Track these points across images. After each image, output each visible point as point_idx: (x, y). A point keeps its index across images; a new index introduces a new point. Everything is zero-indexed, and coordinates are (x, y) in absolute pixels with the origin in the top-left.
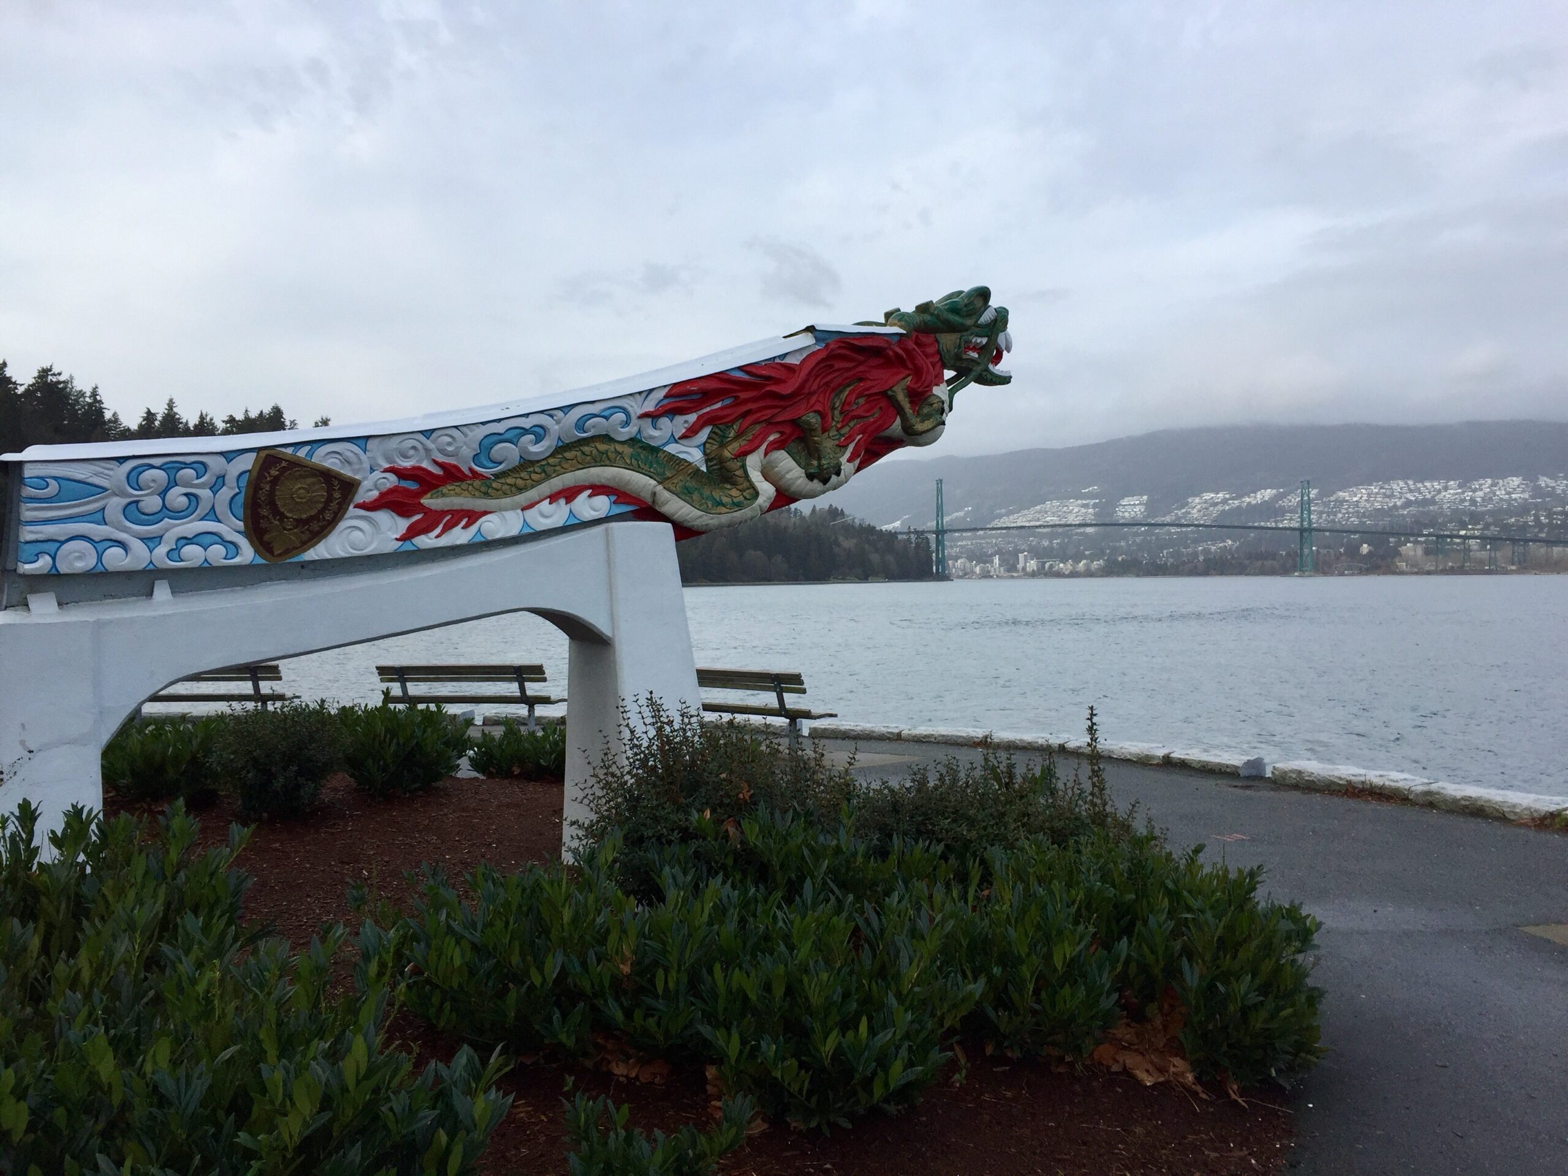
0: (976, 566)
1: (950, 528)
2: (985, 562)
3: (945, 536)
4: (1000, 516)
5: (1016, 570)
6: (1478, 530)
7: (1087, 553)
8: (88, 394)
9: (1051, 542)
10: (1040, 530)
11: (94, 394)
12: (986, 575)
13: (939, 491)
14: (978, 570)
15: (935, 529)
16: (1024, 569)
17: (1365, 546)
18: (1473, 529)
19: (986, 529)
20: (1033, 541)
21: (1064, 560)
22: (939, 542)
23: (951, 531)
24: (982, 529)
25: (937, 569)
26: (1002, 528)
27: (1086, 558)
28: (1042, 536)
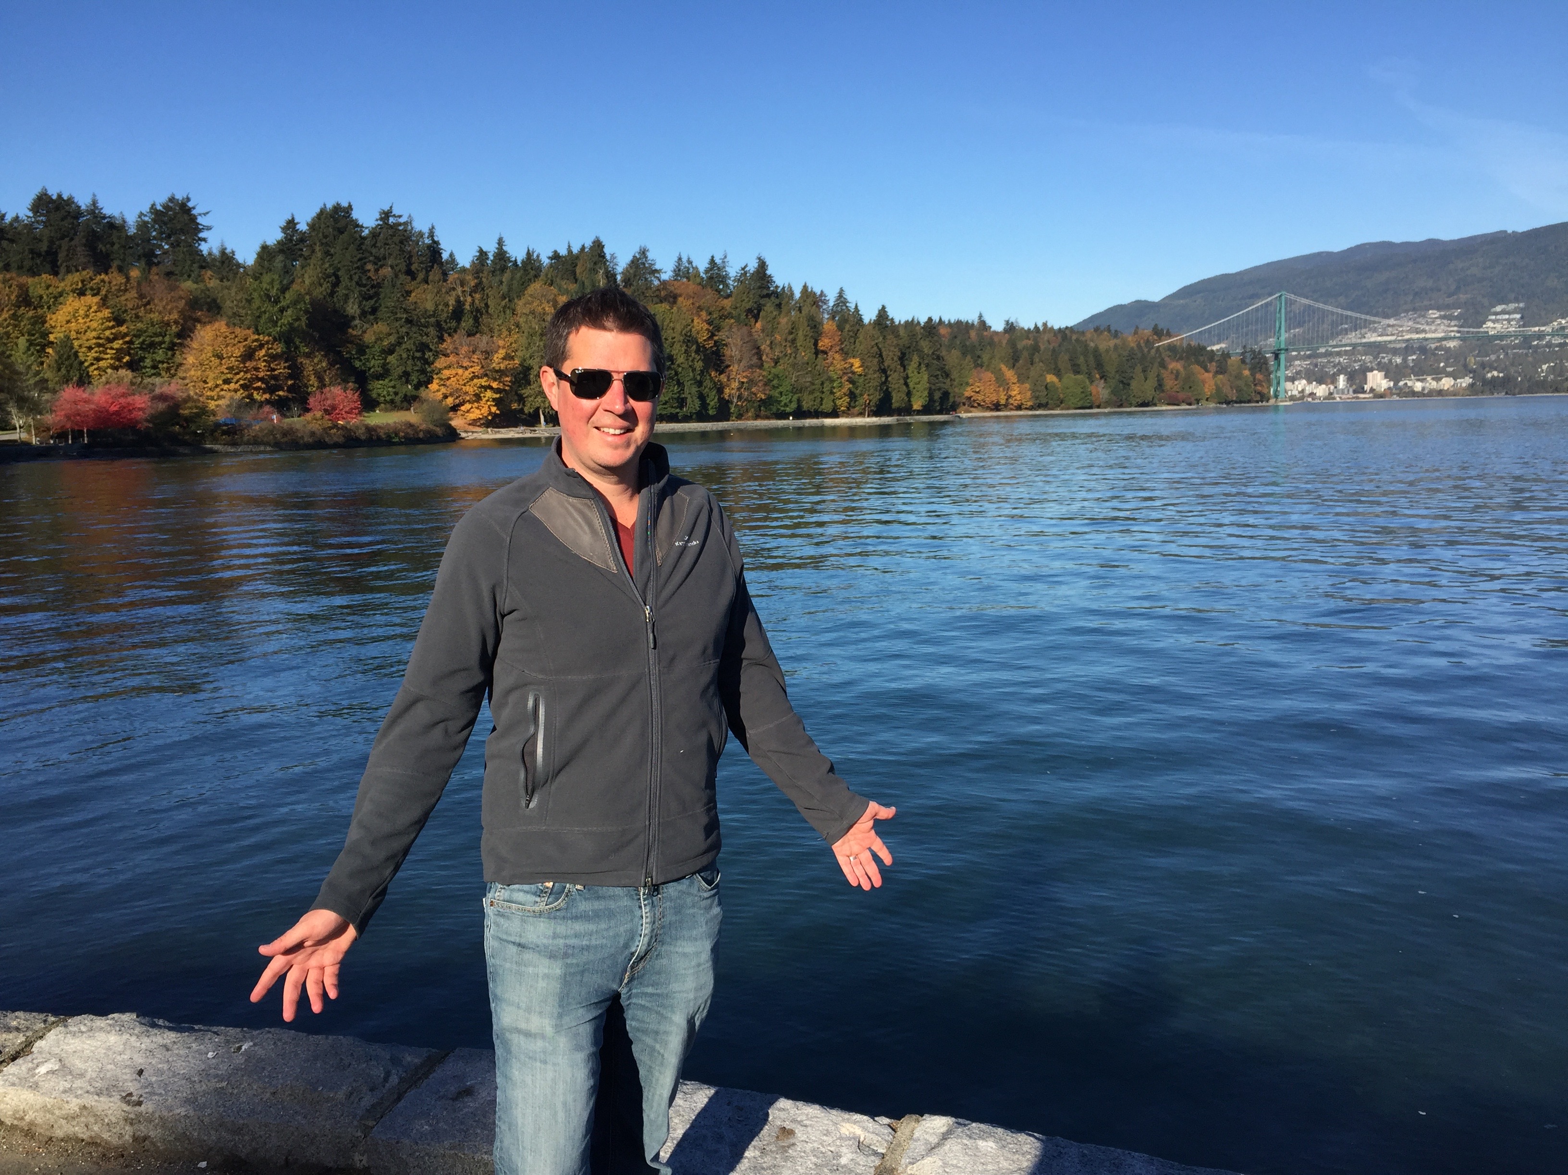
0: (1316, 387)
2: (1327, 383)
8: (427, 235)
11: (431, 235)
14: (1318, 391)
16: (1373, 389)
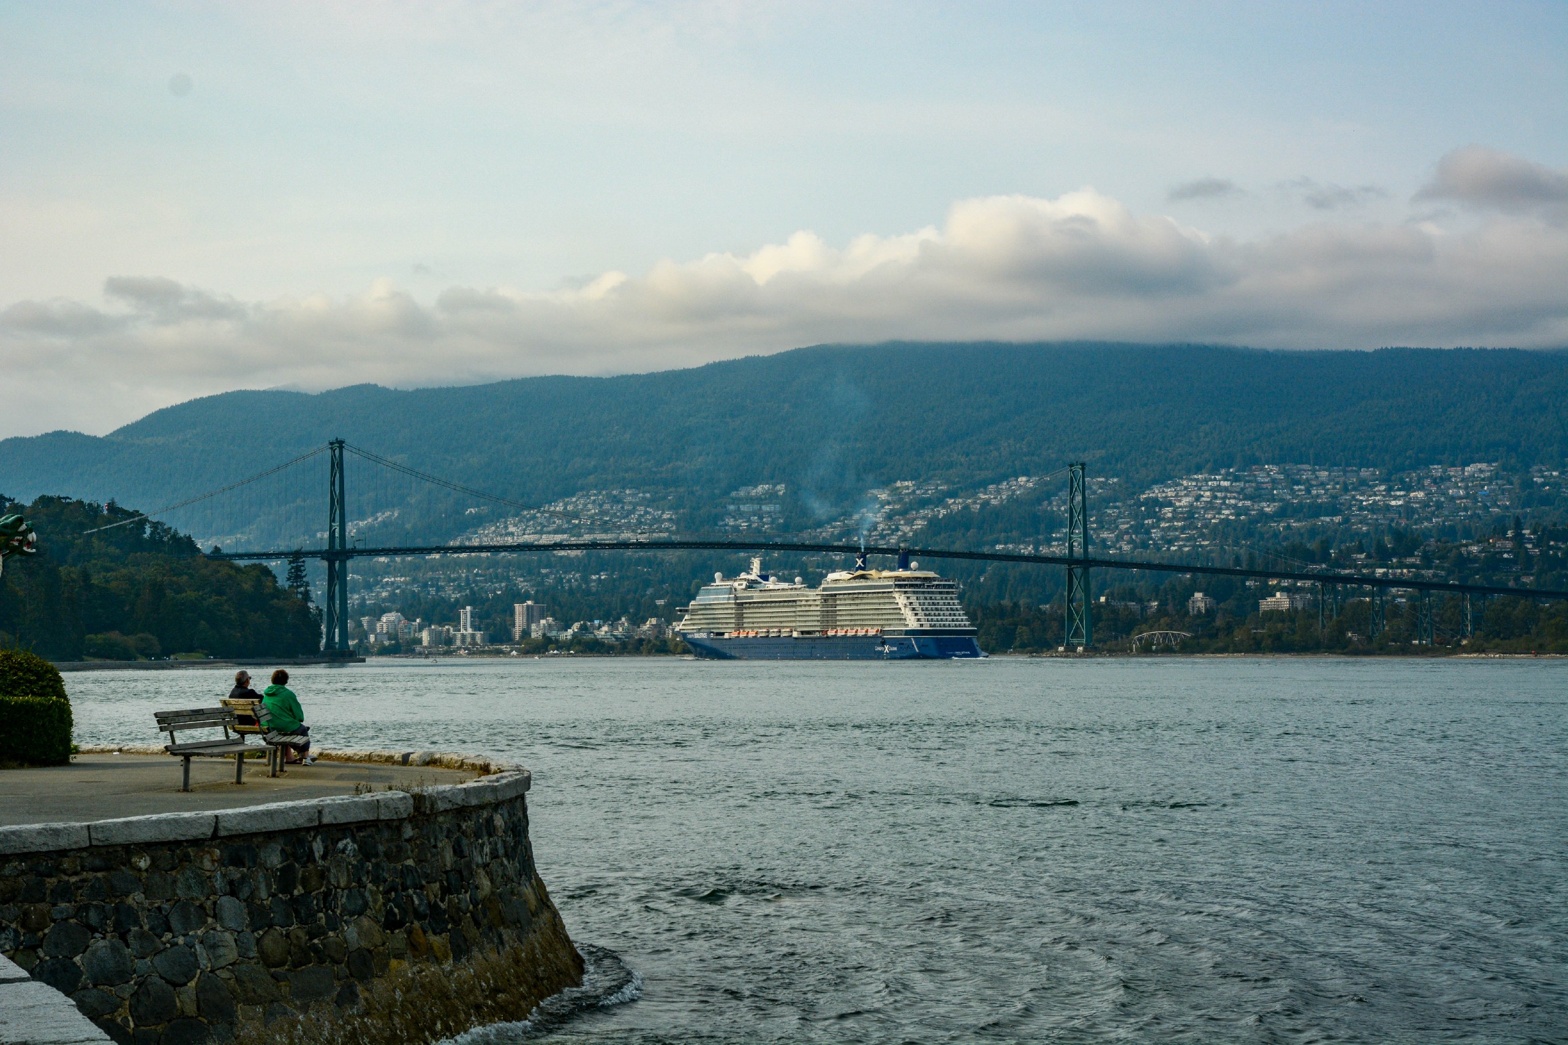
0: (421, 630)
1: (360, 546)
2: (444, 620)
3: (350, 564)
4: (479, 521)
5: (509, 640)
6: (1408, 567)
7: (660, 602)
9: (585, 579)
10: (562, 553)
12: (445, 647)
13: (337, 465)
14: (425, 636)
15: (326, 547)
16: (526, 633)
17: (1198, 595)
18: (1401, 566)
19: (447, 550)
20: (547, 575)
21: (610, 617)
22: (336, 578)
23: (361, 553)
24: (438, 549)
25: (330, 638)
26: (481, 549)
27: (654, 612)
28: (568, 565)
